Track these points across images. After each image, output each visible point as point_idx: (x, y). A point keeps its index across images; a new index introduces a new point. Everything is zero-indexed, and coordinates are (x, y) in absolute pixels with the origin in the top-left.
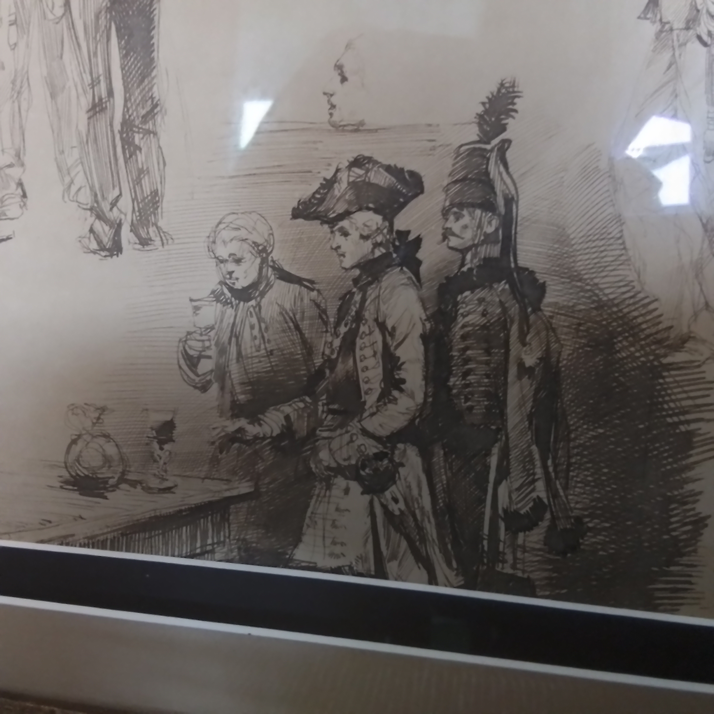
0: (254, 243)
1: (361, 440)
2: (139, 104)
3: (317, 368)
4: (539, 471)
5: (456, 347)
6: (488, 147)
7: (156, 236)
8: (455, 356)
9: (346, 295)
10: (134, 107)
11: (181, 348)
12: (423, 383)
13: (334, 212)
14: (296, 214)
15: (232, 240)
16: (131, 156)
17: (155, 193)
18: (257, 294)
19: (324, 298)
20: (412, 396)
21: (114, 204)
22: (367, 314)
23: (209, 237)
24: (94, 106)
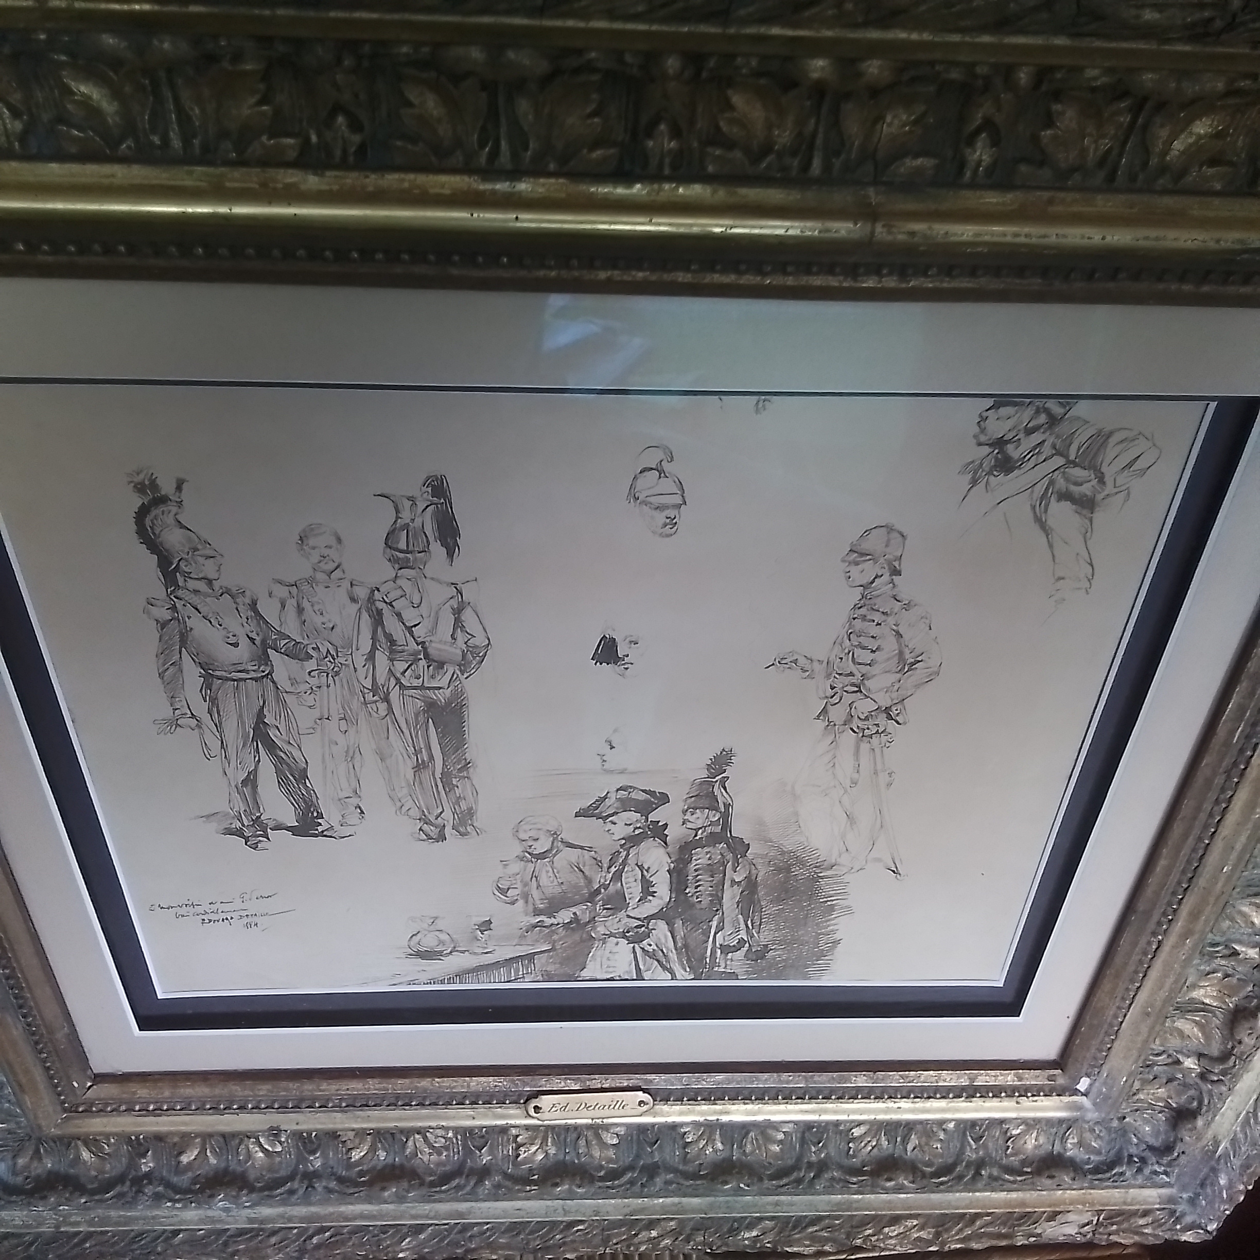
0: (547, 830)
1: (627, 920)
2: (454, 763)
3: (595, 889)
6: (714, 780)
7: (473, 830)
8: (690, 878)
9: (615, 853)
10: (451, 765)
11: (495, 885)
12: (669, 892)
13: (606, 813)
14: (579, 815)
15: (531, 830)
16: (450, 790)
17: (470, 809)
18: (551, 855)
19: (599, 855)
21: (438, 816)
22: (630, 861)
23: (513, 829)
24: (418, 765)
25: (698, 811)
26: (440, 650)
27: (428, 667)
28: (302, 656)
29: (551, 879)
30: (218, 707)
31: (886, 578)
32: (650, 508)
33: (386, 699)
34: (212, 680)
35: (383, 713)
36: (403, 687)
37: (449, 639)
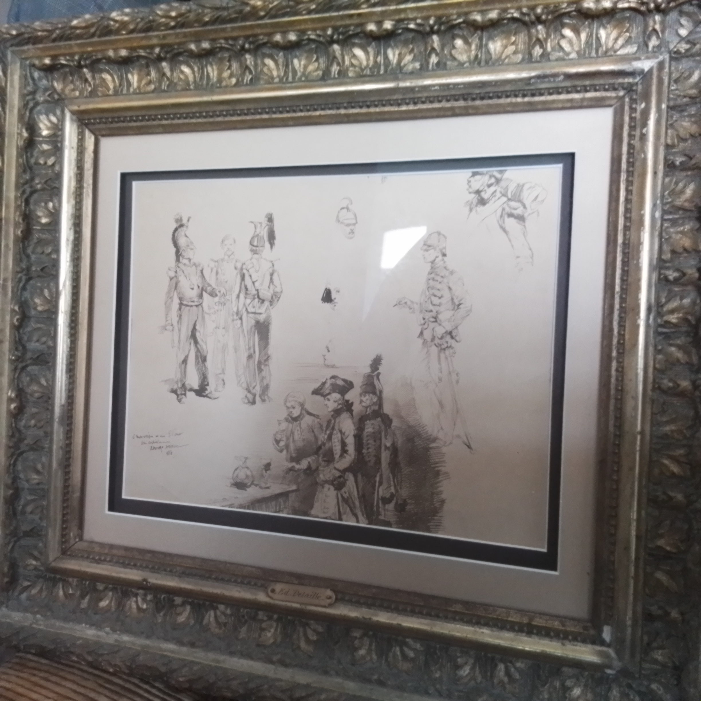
0: (299, 402)
1: (334, 471)
2: (263, 356)
3: (319, 445)
4: (392, 483)
5: (365, 440)
6: (374, 374)
7: (267, 399)
8: (364, 442)
9: (329, 420)
11: (274, 437)
12: (354, 451)
13: (325, 393)
14: (313, 393)
15: (292, 401)
16: (260, 372)
17: (267, 385)
18: (300, 419)
19: (322, 421)
20: (350, 456)
21: (254, 388)
22: (336, 427)
23: (284, 400)
24: (249, 356)
25: (367, 394)
26: (263, 294)
27: (259, 302)
28: (214, 295)
29: (299, 436)
30: (181, 320)
31: (440, 257)
32: (344, 225)
33: (241, 319)
35: (239, 325)
36: (248, 312)
37: (267, 288)
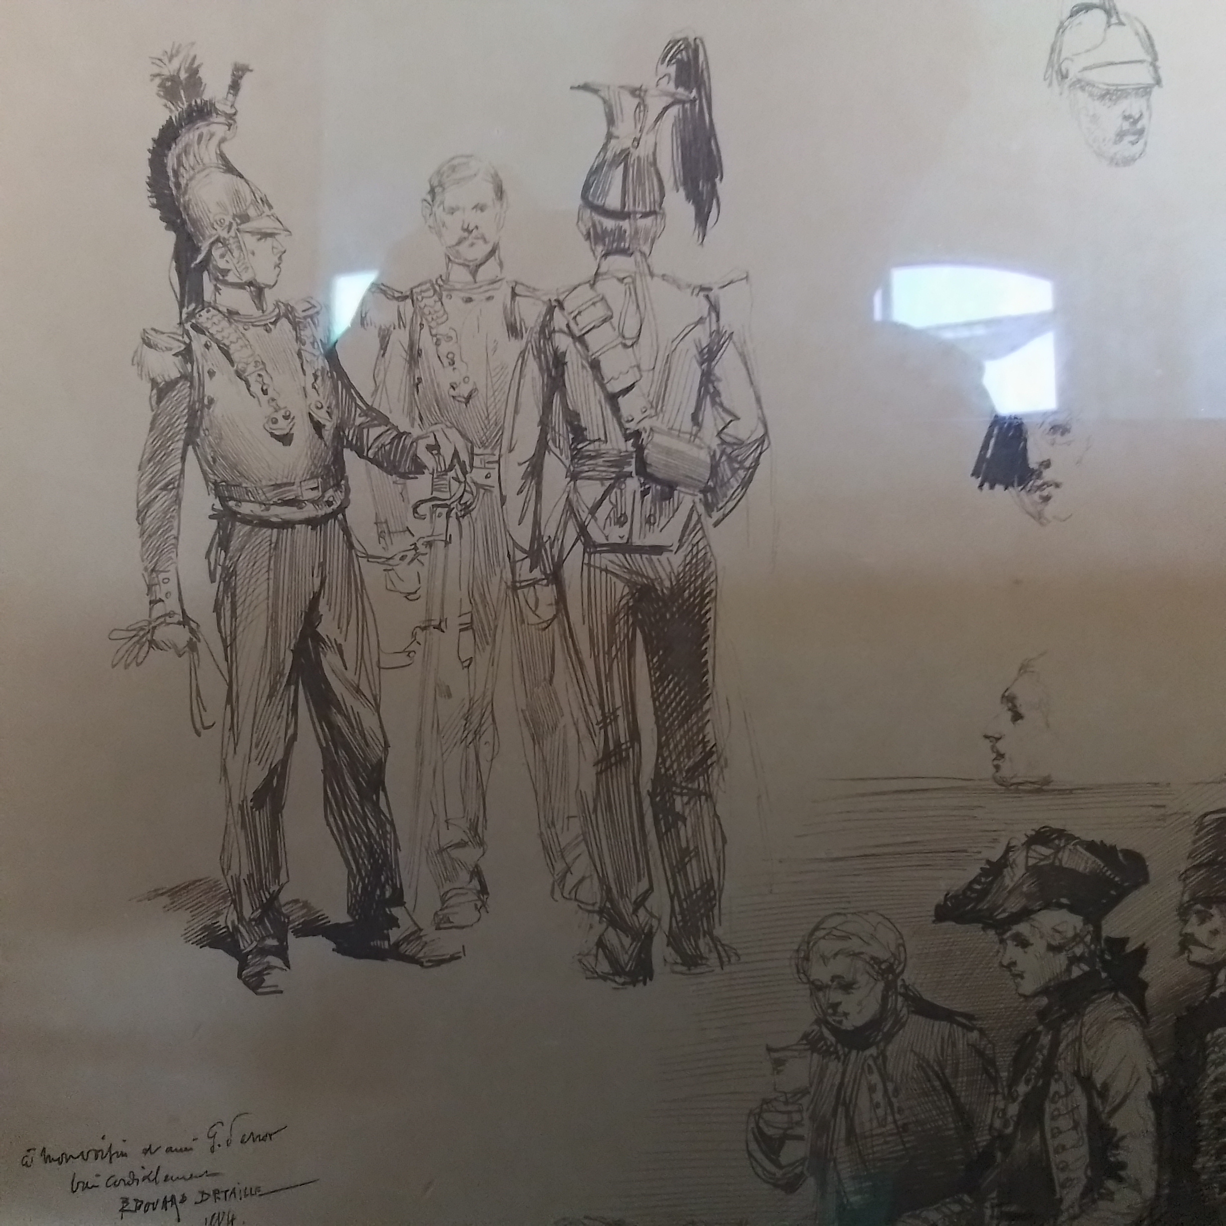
0: (872, 958)
2: (681, 753)
3: (981, 1150)
5: (1207, 1112)
7: (710, 951)
8: (1203, 1125)
9: (1026, 1036)
10: (674, 758)
11: (752, 1125)
12: (1155, 1167)
13: (1004, 911)
14: (942, 914)
15: (836, 954)
16: (668, 830)
17: (708, 886)
18: (879, 1038)
19: (990, 1042)
20: (1136, 1186)
21: (640, 903)
22: (1060, 1065)
23: (798, 951)
24: (607, 755)
25: (1214, 911)
26: (668, 452)
27: (644, 494)
28: (407, 465)
29: (880, 1112)
30: (234, 595)
32: (1091, 95)
33: (556, 577)
34: (233, 526)
35: (547, 612)
36: (590, 547)
37: (688, 425)
